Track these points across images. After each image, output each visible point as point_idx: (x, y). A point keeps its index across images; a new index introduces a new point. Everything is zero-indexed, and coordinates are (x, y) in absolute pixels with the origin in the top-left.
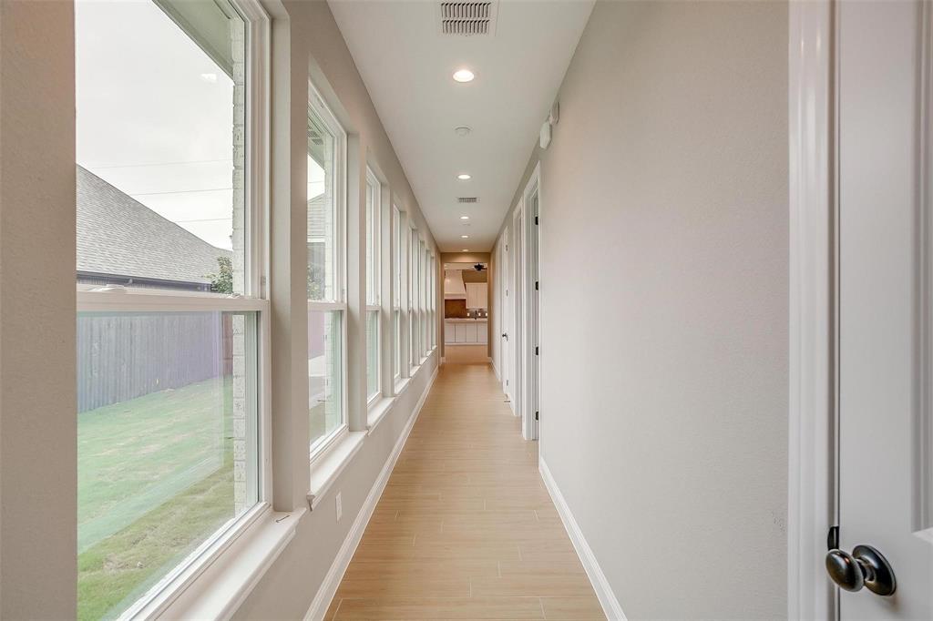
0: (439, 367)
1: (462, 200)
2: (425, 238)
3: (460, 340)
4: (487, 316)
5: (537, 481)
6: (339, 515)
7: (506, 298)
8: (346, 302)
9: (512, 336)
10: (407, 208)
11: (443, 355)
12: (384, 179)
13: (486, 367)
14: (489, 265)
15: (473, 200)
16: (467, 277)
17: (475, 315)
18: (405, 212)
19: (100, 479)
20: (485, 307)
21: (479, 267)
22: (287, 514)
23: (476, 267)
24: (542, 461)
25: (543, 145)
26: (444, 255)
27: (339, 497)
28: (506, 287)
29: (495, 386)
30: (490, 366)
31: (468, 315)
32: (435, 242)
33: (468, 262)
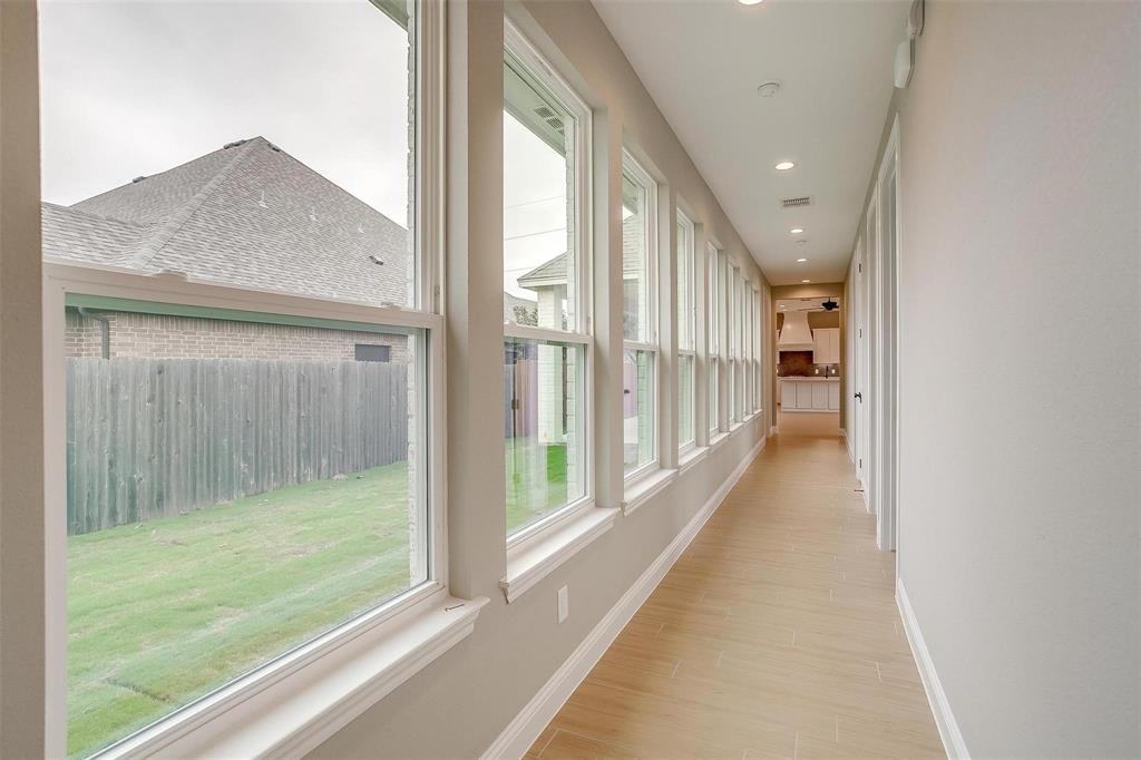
0: (767, 439)
1: (789, 203)
2: (741, 263)
3: (803, 405)
4: (840, 371)
5: (892, 616)
6: (563, 615)
7: (859, 340)
8: (592, 334)
9: (867, 397)
10: (704, 217)
11: (774, 423)
12: (662, 177)
13: (837, 442)
14: (842, 299)
15: (804, 201)
16: (815, 321)
17: (826, 373)
18: (702, 224)
19: (374, 532)
20: (838, 361)
21: (830, 305)
22: (462, 601)
23: (824, 304)
24: (900, 584)
25: (899, 82)
26: (774, 287)
27: (563, 591)
28: (860, 326)
29: (847, 468)
30: (842, 441)
31: (817, 372)
32: (758, 268)
33: (813, 299)
